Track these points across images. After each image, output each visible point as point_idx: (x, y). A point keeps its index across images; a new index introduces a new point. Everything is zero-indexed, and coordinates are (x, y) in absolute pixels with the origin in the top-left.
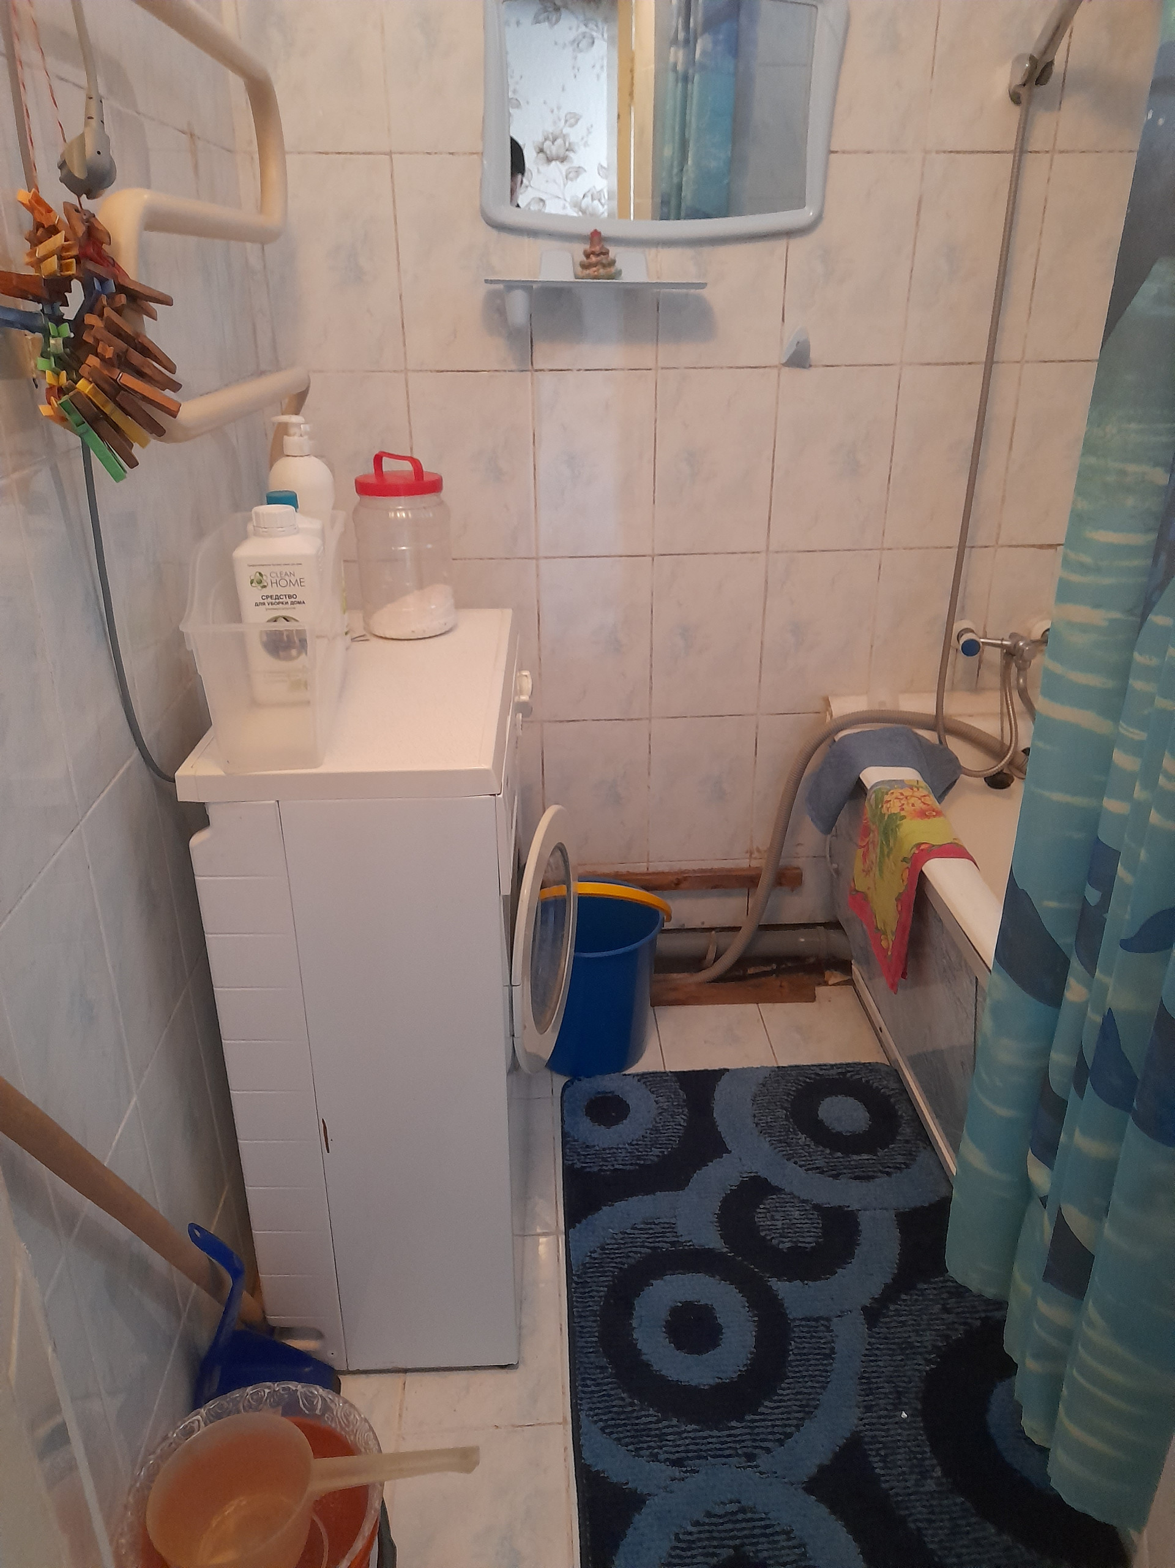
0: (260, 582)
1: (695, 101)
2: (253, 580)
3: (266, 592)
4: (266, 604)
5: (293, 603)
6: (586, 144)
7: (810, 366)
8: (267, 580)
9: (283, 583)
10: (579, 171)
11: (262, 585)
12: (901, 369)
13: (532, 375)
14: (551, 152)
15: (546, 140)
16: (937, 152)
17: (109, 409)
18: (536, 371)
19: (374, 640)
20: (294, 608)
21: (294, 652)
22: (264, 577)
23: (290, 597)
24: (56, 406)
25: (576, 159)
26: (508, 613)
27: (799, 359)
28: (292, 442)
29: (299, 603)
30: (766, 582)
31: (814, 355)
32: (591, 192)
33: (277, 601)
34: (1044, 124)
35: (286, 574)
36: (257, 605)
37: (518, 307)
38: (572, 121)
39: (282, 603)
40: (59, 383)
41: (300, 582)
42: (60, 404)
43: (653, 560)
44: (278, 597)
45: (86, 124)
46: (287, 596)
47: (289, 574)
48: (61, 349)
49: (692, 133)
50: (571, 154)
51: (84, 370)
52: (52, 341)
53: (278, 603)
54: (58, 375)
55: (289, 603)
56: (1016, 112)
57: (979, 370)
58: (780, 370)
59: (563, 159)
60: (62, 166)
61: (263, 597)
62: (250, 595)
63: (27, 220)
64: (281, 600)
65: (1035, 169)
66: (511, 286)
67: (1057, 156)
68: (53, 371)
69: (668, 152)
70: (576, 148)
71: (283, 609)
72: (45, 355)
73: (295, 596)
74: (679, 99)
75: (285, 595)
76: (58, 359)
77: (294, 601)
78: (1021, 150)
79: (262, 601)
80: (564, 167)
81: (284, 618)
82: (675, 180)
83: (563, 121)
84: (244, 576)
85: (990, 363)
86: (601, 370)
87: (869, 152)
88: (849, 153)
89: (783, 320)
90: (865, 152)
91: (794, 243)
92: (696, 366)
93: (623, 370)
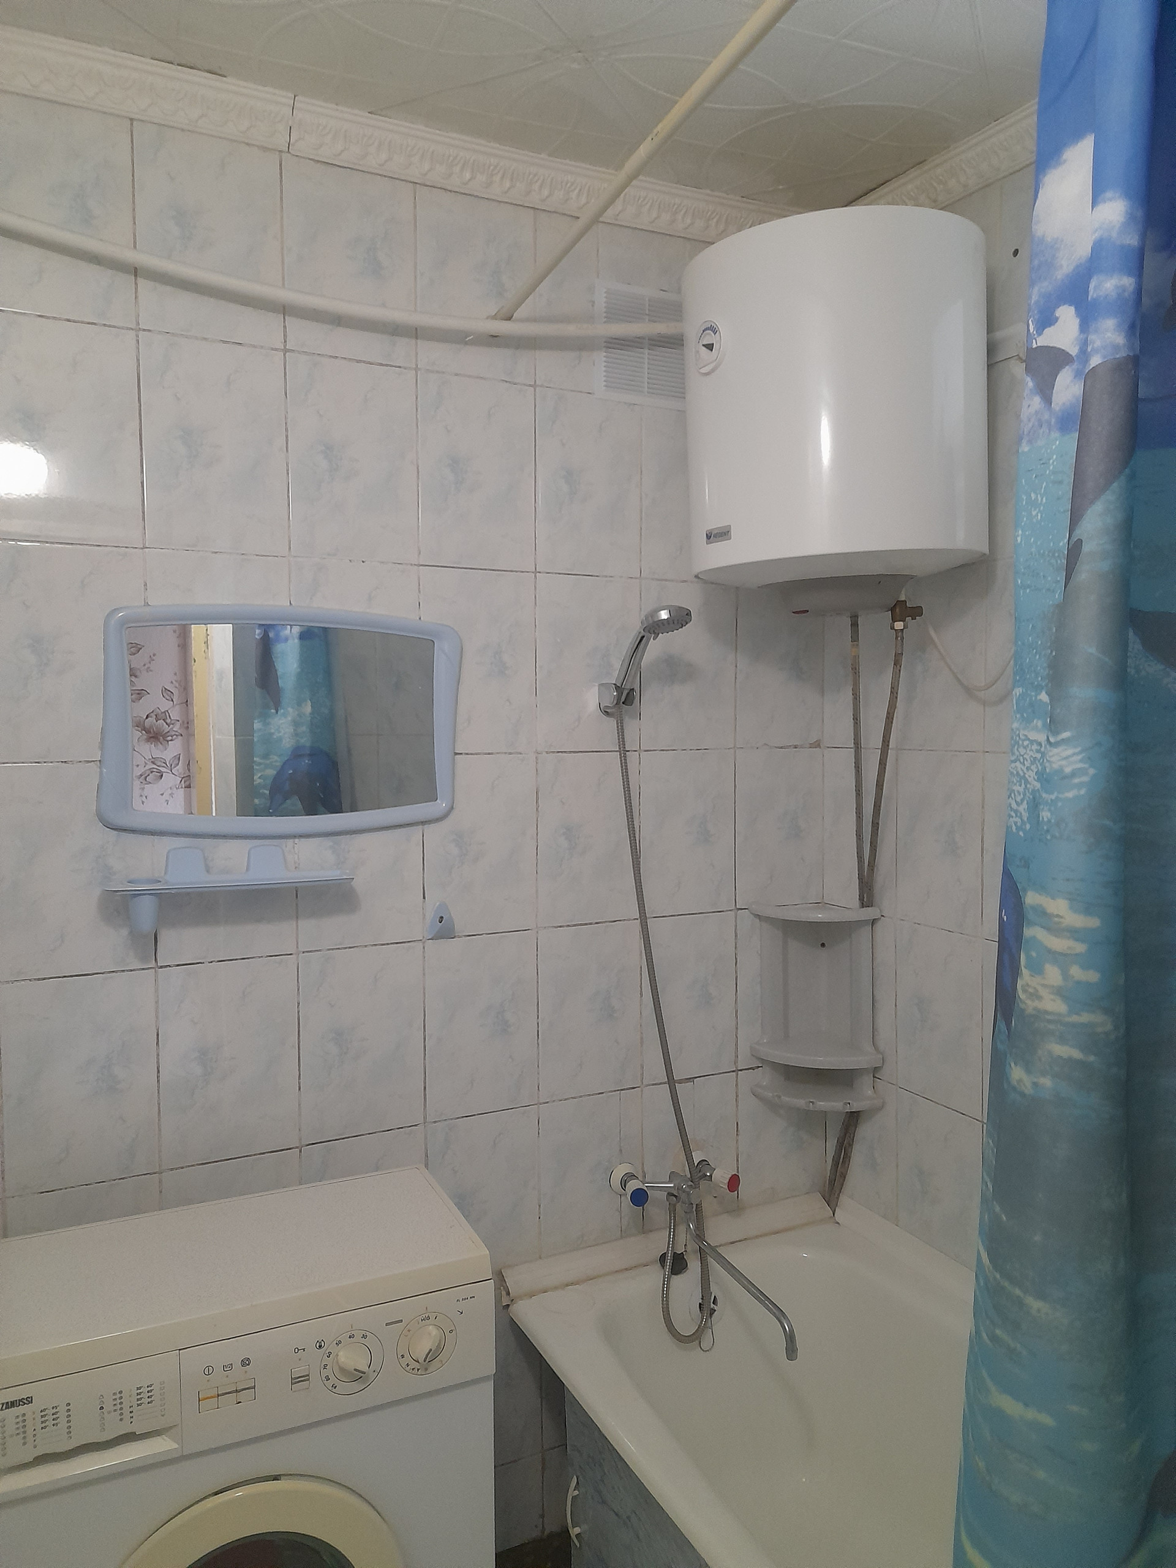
7: (456, 937)
12: (538, 933)
13: (156, 972)
16: (547, 752)
18: (161, 967)
30: (426, 1155)
31: (458, 926)
37: (145, 911)
43: (301, 1150)
58: (424, 943)
66: (137, 894)
67: (643, 754)
78: (623, 750)
86: (236, 959)
87: (489, 754)
88: (472, 754)
89: (424, 898)
90: (486, 754)
91: (429, 829)
92: (340, 947)
93: (262, 957)
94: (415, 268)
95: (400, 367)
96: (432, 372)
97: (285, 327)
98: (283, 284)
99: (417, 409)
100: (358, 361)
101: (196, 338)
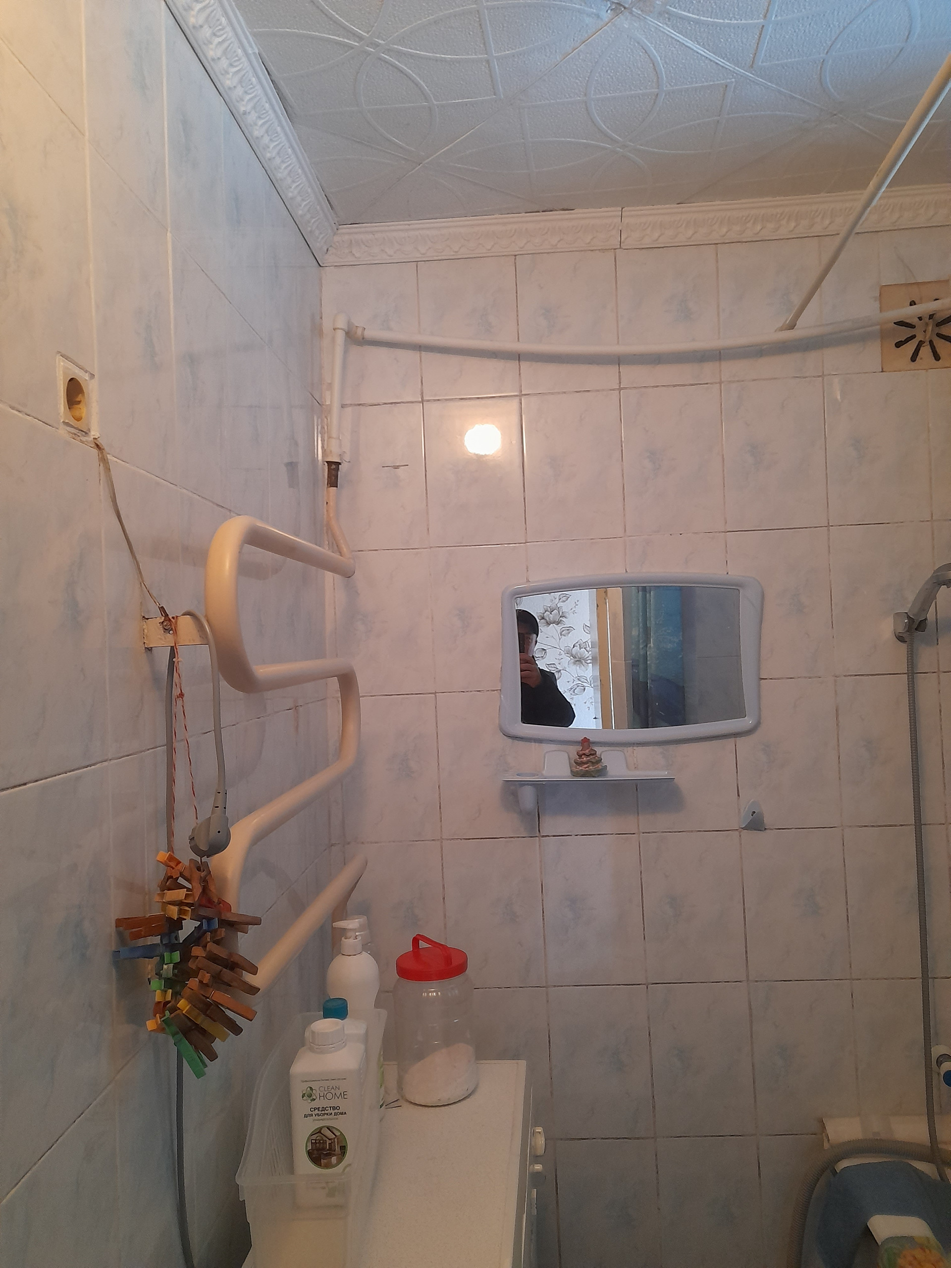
0: (310, 1096)
1: (652, 607)
2: (305, 1094)
3: (315, 1104)
4: (314, 1115)
5: (336, 1114)
6: (574, 612)
7: (765, 829)
8: (316, 1093)
9: (329, 1096)
10: (569, 629)
11: (311, 1098)
12: (843, 830)
13: (539, 840)
14: (549, 619)
15: (546, 611)
16: (845, 676)
17: (201, 1020)
18: (543, 836)
19: (406, 1105)
20: (337, 1119)
21: (334, 1160)
22: (314, 1091)
23: (334, 1108)
24: (160, 1022)
25: (567, 622)
26: (523, 1063)
27: (756, 824)
28: (349, 943)
29: (342, 1114)
30: (750, 1009)
31: (767, 820)
32: (579, 643)
33: (323, 1112)
34: (927, 657)
35: (333, 1088)
36: (306, 1116)
37: (528, 797)
38: (564, 599)
39: (327, 1114)
40: (165, 998)
41: (344, 1095)
42: (163, 1021)
43: (647, 988)
44: (324, 1109)
45: (213, 813)
46: (332, 1108)
47: (335, 1088)
48: (170, 975)
49: (652, 623)
50: (564, 619)
51: (187, 992)
52: (165, 967)
53: (324, 1114)
54: (166, 991)
55: (333, 1114)
56: (903, 647)
57: (911, 831)
58: (740, 832)
59: (558, 623)
60: (192, 839)
61: (312, 1110)
62: (300, 1107)
63: (162, 871)
64: (326, 1112)
65: (926, 687)
66: (522, 784)
67: (942, 675)
68: (162, 991)
69: (635, 632)
70: (567, 615)
71: (328, 1119)
72: (159, 974)
73: (338, 1108)
74: (640, 601)
75: (330, 1107)
76: (167, 980)
77: (337, 1111)
78: (912, 673)
79: (311, 1113)
80: (558, 628)
81: (327, 1128)
82: (642, 652)
83: (558, 599)
84: (297, 1089)
85: (919, 825)
86: (594, 835)
87: (791, 678)
88: (775, 679)
89: (739, 795)
90: (788, 678)
91: (740, 741)
92: (671, 831)
93: (612, 834)
94: (718, 306)
95: (707, 384)
96: (734, 382)
97: (619, 372)
98: (618, 342)
99: (721, 412)
100: (674, 386)
101: (559, 393)
